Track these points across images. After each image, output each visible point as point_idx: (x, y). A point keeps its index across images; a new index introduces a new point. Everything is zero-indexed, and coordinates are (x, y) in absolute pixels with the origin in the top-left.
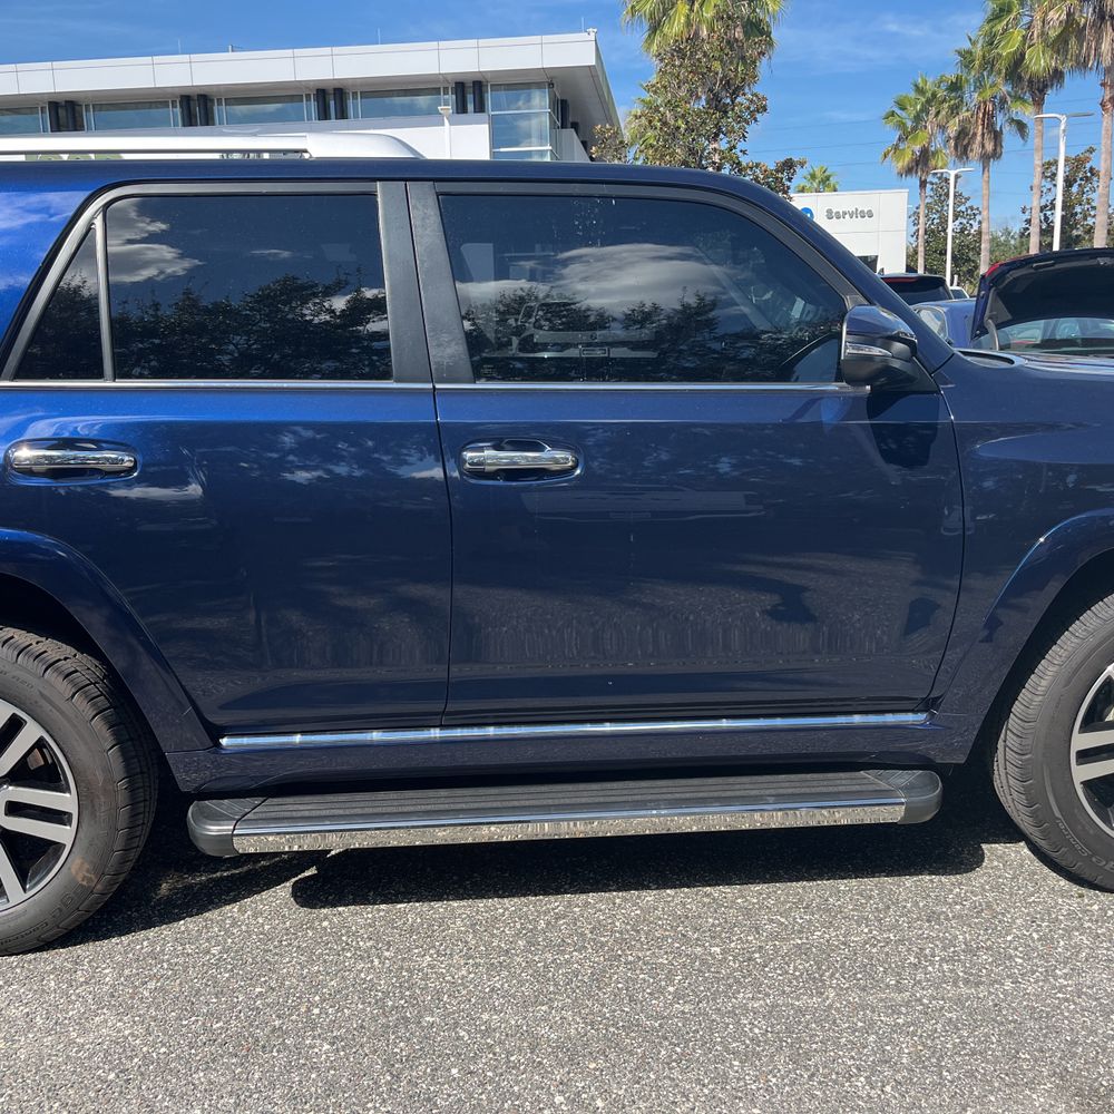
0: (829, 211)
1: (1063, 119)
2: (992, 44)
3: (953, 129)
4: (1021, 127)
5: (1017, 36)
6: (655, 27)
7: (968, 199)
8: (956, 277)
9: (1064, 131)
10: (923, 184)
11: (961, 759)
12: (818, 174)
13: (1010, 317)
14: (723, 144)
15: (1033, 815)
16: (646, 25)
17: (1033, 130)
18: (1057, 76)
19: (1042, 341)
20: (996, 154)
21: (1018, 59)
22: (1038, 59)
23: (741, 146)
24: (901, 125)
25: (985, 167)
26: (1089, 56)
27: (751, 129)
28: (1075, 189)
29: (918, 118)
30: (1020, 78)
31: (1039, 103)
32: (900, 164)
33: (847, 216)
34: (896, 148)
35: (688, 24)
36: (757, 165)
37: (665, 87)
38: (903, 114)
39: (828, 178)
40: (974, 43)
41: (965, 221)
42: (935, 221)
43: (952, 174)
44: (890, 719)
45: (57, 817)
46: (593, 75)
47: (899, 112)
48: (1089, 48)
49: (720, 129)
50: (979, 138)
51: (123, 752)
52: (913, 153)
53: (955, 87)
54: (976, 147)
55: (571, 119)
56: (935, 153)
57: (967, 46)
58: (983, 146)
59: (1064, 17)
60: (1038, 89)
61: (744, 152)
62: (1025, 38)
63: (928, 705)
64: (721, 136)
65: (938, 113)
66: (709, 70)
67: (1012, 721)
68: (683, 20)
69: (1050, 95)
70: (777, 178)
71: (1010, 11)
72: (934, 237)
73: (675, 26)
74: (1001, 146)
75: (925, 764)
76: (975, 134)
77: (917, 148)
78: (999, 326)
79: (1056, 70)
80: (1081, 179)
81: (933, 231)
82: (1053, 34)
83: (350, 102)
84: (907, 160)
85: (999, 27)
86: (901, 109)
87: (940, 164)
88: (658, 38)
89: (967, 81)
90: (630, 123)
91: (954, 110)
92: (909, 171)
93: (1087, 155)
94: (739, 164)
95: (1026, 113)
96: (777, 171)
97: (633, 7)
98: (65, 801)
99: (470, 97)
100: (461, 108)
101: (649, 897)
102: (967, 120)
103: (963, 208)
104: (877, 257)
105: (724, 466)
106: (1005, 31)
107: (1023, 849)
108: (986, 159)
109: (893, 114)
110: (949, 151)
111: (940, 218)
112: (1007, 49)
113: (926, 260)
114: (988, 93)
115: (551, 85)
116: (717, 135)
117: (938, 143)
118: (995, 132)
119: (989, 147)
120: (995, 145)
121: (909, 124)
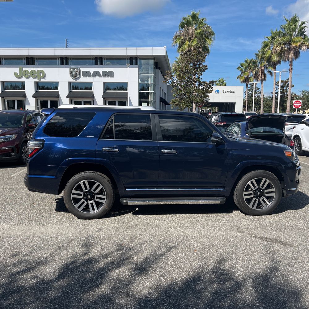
0: (223, 91)
1: (280, 73)
2: (263, 54)
3: (254, 73)
4: (271, 73)
5: (270, 52)
6: (180, 46)
7: (259, 89)
8: (255, 109)
9: (281, 76)
10: (247, 85)
11: (229, 195)
12: (221, 80)
13: (253, 127)
14: (197, 77)
15: (238, 203)
16: (178, 46)
17: (273, 74)
18: (279, 62)
19: (263, 131)
20: (265, 79)
21: (270, 58)
22: (275, 57)
23: (201, 77)
24: (241, 70)
25: (262, 82)
26: (286, 58)
27: (203, 73)
28: (285, 88)
29: (246, 69)
30: (270, 62)
31: (275, 68)
32: (241, 80)
33: (228, 92)
34: (240, 76)
35: (189, 46)
36: (205, 82)
37: (183, 63)
38: (243, 68)
39: (224, 81)
40: (260, 52)
41: (258, 94)
42: (251, 94)
43: (254, 83)
44: (219, 189)
45: (103, 199)
46: (165, 58)
47: (241, 67)
48: (286, 56)
49: (196, 73)
50: (260, 75)
51: (113, 190)
52: (245, 77)
53: (255, 62)
54: (260, 77)
55: (159, 66)
56: (250, 78)
57: (258, 53)
58: (261, 77)
59: (280, 49)
60: (274, 65)
61: (202, 79)
62: (271, 52)
63: (224, 187)
64: (196, 74)
65: (250, 69)
66: (194, 59)
67: (236, 190)
68: (187, 45)
69: (278, 66)
70: (209, 85)
71: (268, 46)
72: (250, 97)
73: (186, 47)
74: (266, 78)
75: (223, 196)
76: (259, 74)
77: (246, 76)
78: (251, 128)
79: (279, 61)
80: (286, 86)
81: (250, 96)
82: (278, 52)
83: (103, 60)
84: (243, 79)
85: (265, 50)
86: (242, 66)
87: (251, 80)
88: (181, 49)
89: (257, 61)
90: (173, 67)
91: (254, 68)
92: (243, 82)
93: (288, 80)
94: (200, 82)
95: (272, 70)
96: (210, 83)
97: (175, 41)
98: (105, 197)
99: (134, 61)
100: (131, 64)
101: (184, 215)
102: (257, 71)
103: (258, 91)
104: (235, 103)
105: (196, 153)
106: (267, 50)
107: (239, 211)
108: (262, 81)
109: (240, 67)
110: (253, 78)
111: (252, 93)
112: (268, 55)
113: (248, 104)
114: (263, 65)
115: (154, 59)
116: (195, 74)
117: (251, 75)
118: (265, 74)
119: (263, 78)
120: (264, 77)
121: (244, 70)
